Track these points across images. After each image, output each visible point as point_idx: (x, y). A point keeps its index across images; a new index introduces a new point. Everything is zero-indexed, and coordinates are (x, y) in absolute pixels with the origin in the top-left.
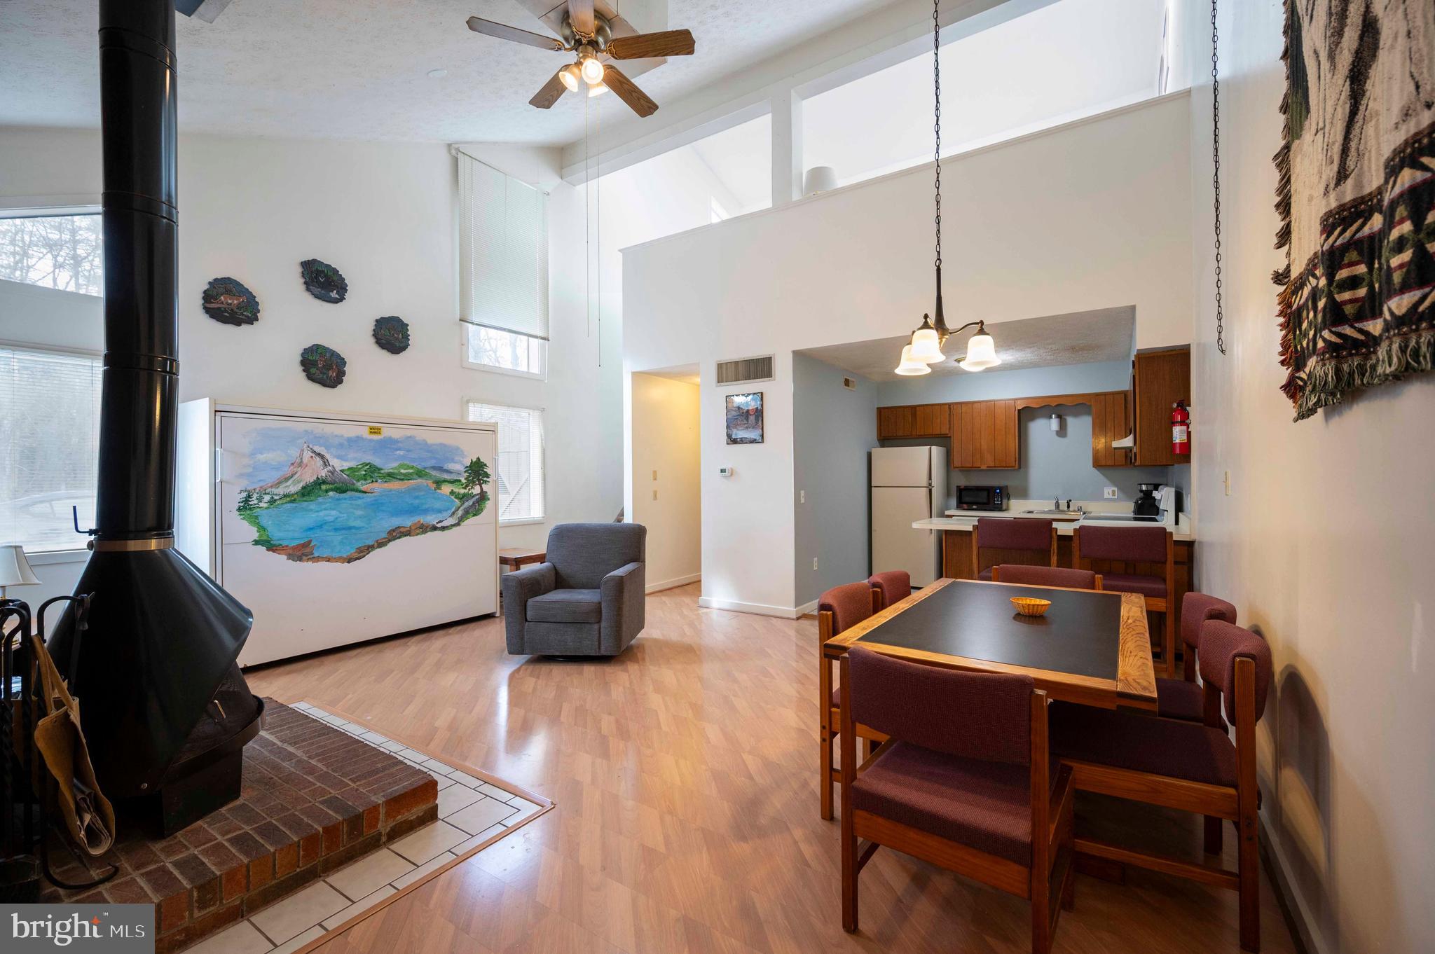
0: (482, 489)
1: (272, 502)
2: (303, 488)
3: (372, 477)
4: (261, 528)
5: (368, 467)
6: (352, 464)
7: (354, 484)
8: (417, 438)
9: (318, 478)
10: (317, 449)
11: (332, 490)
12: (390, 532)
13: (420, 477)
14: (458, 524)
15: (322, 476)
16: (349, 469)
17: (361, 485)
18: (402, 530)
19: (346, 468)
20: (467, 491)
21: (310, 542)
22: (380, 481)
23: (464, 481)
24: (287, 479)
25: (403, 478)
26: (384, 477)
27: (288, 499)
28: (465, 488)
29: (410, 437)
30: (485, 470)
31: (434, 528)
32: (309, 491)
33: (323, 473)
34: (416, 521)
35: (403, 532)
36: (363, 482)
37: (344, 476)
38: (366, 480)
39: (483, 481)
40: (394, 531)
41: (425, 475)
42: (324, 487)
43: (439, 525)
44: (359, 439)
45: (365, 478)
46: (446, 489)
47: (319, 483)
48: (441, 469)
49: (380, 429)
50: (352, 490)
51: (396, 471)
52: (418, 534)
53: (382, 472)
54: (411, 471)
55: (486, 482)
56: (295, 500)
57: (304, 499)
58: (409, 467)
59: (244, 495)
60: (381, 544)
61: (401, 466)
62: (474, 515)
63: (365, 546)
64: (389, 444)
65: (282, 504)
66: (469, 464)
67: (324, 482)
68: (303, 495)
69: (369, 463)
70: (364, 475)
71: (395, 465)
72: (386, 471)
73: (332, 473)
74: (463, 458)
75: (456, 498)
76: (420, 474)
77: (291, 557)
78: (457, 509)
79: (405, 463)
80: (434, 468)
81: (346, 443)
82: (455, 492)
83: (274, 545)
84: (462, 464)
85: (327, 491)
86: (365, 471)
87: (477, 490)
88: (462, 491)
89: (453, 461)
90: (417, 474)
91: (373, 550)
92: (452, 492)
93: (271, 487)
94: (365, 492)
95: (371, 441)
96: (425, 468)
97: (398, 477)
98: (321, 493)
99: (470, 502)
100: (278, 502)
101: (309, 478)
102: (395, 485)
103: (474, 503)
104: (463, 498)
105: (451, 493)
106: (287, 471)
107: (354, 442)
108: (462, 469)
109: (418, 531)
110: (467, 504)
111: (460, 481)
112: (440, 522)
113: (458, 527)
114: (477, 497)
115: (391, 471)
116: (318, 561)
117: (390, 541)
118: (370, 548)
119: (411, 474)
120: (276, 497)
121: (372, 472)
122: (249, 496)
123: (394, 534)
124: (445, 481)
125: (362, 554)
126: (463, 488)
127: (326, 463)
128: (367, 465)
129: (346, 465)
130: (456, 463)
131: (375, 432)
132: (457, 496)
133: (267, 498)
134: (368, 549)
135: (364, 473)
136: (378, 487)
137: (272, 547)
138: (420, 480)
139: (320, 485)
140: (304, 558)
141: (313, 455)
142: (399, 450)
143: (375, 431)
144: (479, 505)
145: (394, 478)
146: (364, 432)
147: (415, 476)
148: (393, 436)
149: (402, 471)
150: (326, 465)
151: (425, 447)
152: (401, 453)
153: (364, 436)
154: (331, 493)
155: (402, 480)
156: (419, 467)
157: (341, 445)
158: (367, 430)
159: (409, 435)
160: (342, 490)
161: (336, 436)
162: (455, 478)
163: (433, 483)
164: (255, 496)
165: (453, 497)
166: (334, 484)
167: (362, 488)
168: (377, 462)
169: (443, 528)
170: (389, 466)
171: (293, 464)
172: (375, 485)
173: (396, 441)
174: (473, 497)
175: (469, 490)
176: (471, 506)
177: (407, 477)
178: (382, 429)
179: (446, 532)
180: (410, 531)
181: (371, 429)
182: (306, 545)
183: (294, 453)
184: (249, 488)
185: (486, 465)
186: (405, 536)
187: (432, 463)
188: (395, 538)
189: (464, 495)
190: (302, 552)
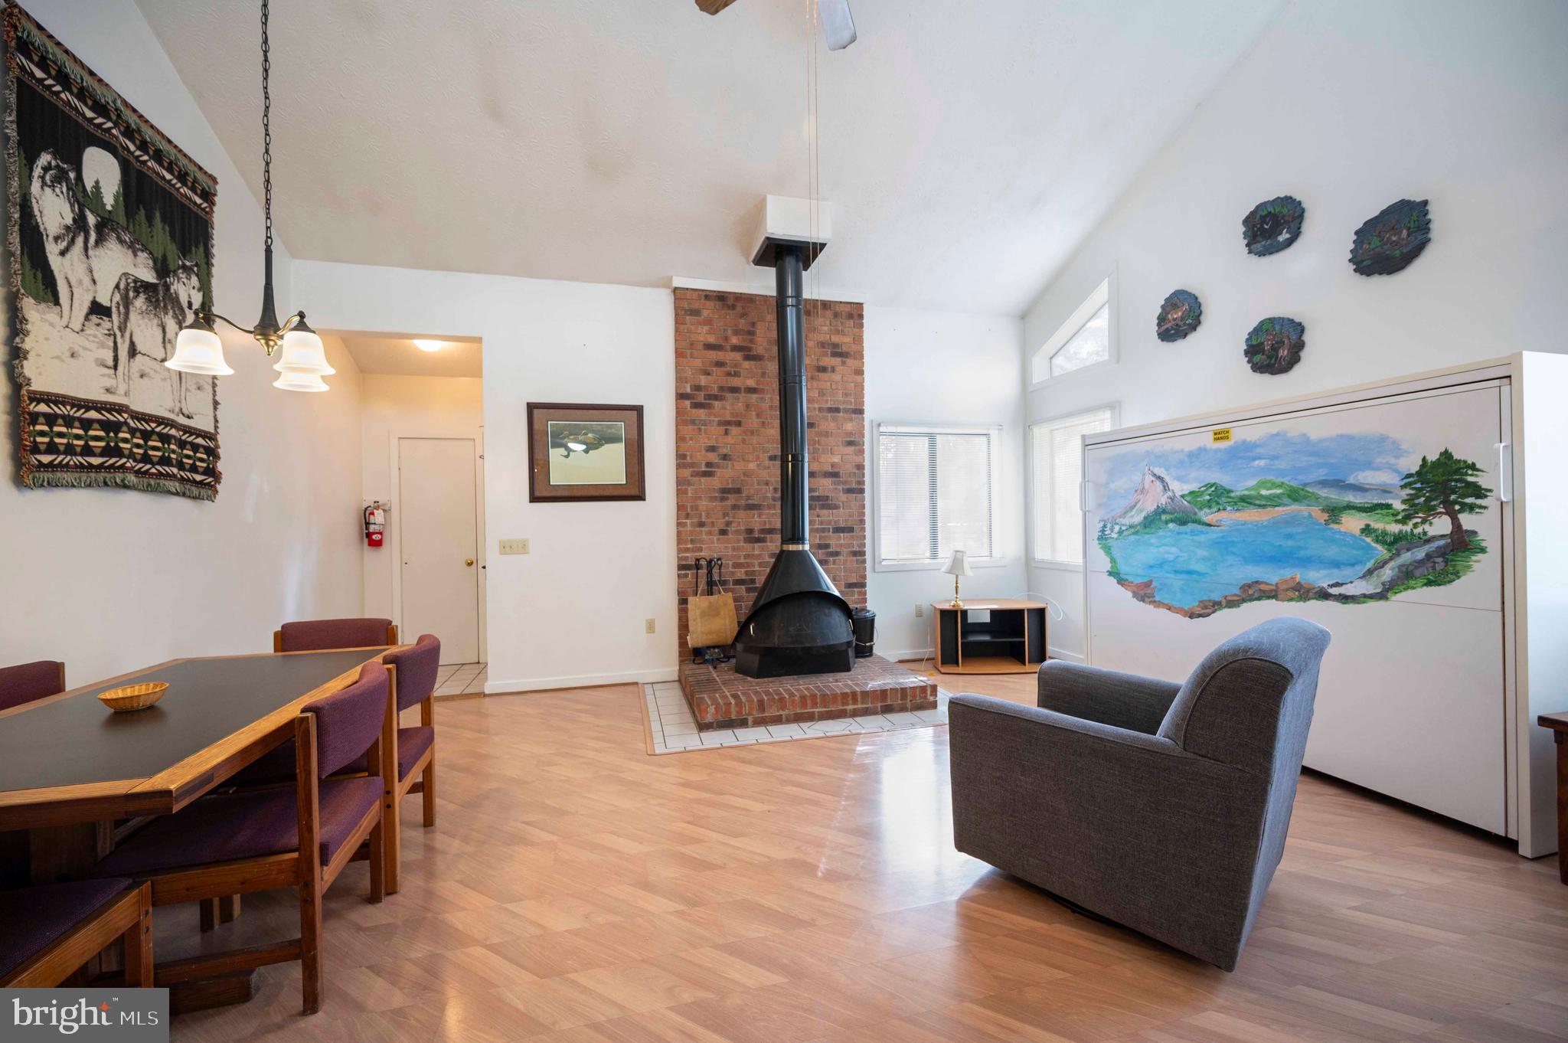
0: (1457, 525)
1: (1120, 532)
2: (1145, 518)
3: (1218, 504)
4: (1113, 561)
5: (1213, 489)
6: (1194, 486)
7: (1195, 514)
8: (1289, 435)
9: (1158, 506)
10: (1157, 471)
11: (1172, 521)
12: (1246, 587)
13: (1296, 500)
14: (1381, 596)
15: (1162, 504)
16: (1191, 493)
17: (1205, 515)
18: (1263, 587)
19: (1187, 492)
20: (1407, 528)
21: (1151, 582)
22: (1229, 508)
23: (1398, 505)
24: (1132, 508)
25: (1264, 503)
26: (1236, 504)
27: (1133, 530)
28: (1403, 521)
29: (1278, 434)
30: (1470, 479)
31: (1324, 595)
32: (1151, 521)
33: (1164, 501)
34: (1289, 576)
35: (1264, 592)
36: (1207, 510)
37: (1185, 502)
38: (1210, 507)
39: (1463, 505)
40: (1249, 586)
41: (1305, 497)
42: (1164, 517)
43: (1334, 591)
44: (1202, 450)
45: (1208, 504)
46: (1352, 523)
47: (1160, 511)
48: (1339, 485)
49: (1228, 432)
50: (1195, 522)
51: (1253, 493)
52: (1291, 600)
53: (1233, 495)
54: (1279, 491)
55: (1471, 508)
56: (1138, 532)
57: (1147, 530)
58: (1275, 485)
59: (1102, 524)
60: (1232, 604)
61: (1262, 484)
62: (1429, 583)
63: (1210, 601)
64: (1245, 452)
65: (1129, 535)
66: (1415, 468)
67: (1164, 511)
68: (1145, 527)
69: (1215, 484)
70: (1209, 501)
71: (1252, 483)
72: (1238, 494)
73: (1172, 499)
74: (1397, 457)
75: (1377, 541)
76: (1295, 495)
77: (1135, 595)
78: (1383, 564)
79: (1268, 478)
80: (1323, 483)
81: (1186, 459)
82: (1375, 530)
83: (1123, 579)
84: (1396, 471)
85: (1167, 523)
86: (1210, 495)
87: (1441, 525)
88: (1395, 528)
89: (1368, 465)
90: (1289, 496)
91: (1220, 609)
92: (1367, 530)
93: (1120, 517)
94: (1210, 525)
95: (1217, 451)
96: (1305, 485)
97: (1257, 502)
98: (1163, 525)
99: (1420, 554)
100: (1125, 533)
101: (1150, 507)
102: (1251, 515)
103: (1429, 556)
104: (1396, 543)
105: (1363, 531)
106: (1132, 499)
107: (1196, 456)
108: (1392, 479)
109: (1290, 594)
110: (1406, 557)
111: (1388, 506)
112: (1337, 585)
113: (1382, 602)
114: (1442, 542)
115: (1246, 493)
116: (1158, 607)
117: (1244, 601)
118: (1216, 606)
119: (1278, 496)
120: (1124, 528)
121: (1218, 496)
122: (1105, 526)
123: (1250, 592)
124: (1350, 507)
125: (1205, 611)
126: (1398, 521)
127: (1166, 488)
128: (1211, 487)
129: (1187, 488)
130: (1378, 469)
131: (1221, 438)
132: (1381, 538)
133: (1117, 528)
134: (1213, 606)
135: (1208, 497)
136: (1228, 517)
137: (1121, 582)
138: (1295, 507)
139: (1160, 515)
140: (1146, 599)
141: (1154, 479)
142: (1259, 458)
143: (1221, 436)
144: (1446, 562)
145: (1250, 503)
146: (1206, 440)
147: (1286, 500)
148: (1248, 439)
149: (1264, 492)
150: (1165, 490)
151: (1307, 447)
152: (1262, 463)
153: (1208, 447)
154: (1171, 525)
155: (1263, 506)
156: (1294, 484)
157: (1181, 462)
158: (1211, 436)
159: (1274, 431)
160: (1183, 522)
161: (1177, 452)
162: (1376, 502)
163: (1323, 511)
164: (1109, 526)
165: (1368, 540)
166: (1174, 514)
167: (1206, 519)
168: (1224, 480)
169: (1345, 599)
170: (1243, 485)
171: (1136, 491)
172: (1222, 515)
173: (1254, 446)
174: (1428, 541)
175: (1415, 525)
176: (1421, 562)
177: (1273, 502)
178: (1231, 431)
179: (1351, 607)
180: (1276, 591)
181: (1215, 434)
182: (1148, 584)
183: (1137, 477)
184: (1105, 518)
185: (1473, 467)
186: (1268, 598)
187: (1322, 474)
188: (1252, 599)
189: (1398, 538)
190: (1144, 593)
